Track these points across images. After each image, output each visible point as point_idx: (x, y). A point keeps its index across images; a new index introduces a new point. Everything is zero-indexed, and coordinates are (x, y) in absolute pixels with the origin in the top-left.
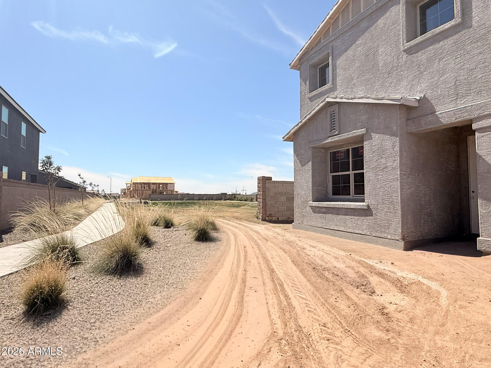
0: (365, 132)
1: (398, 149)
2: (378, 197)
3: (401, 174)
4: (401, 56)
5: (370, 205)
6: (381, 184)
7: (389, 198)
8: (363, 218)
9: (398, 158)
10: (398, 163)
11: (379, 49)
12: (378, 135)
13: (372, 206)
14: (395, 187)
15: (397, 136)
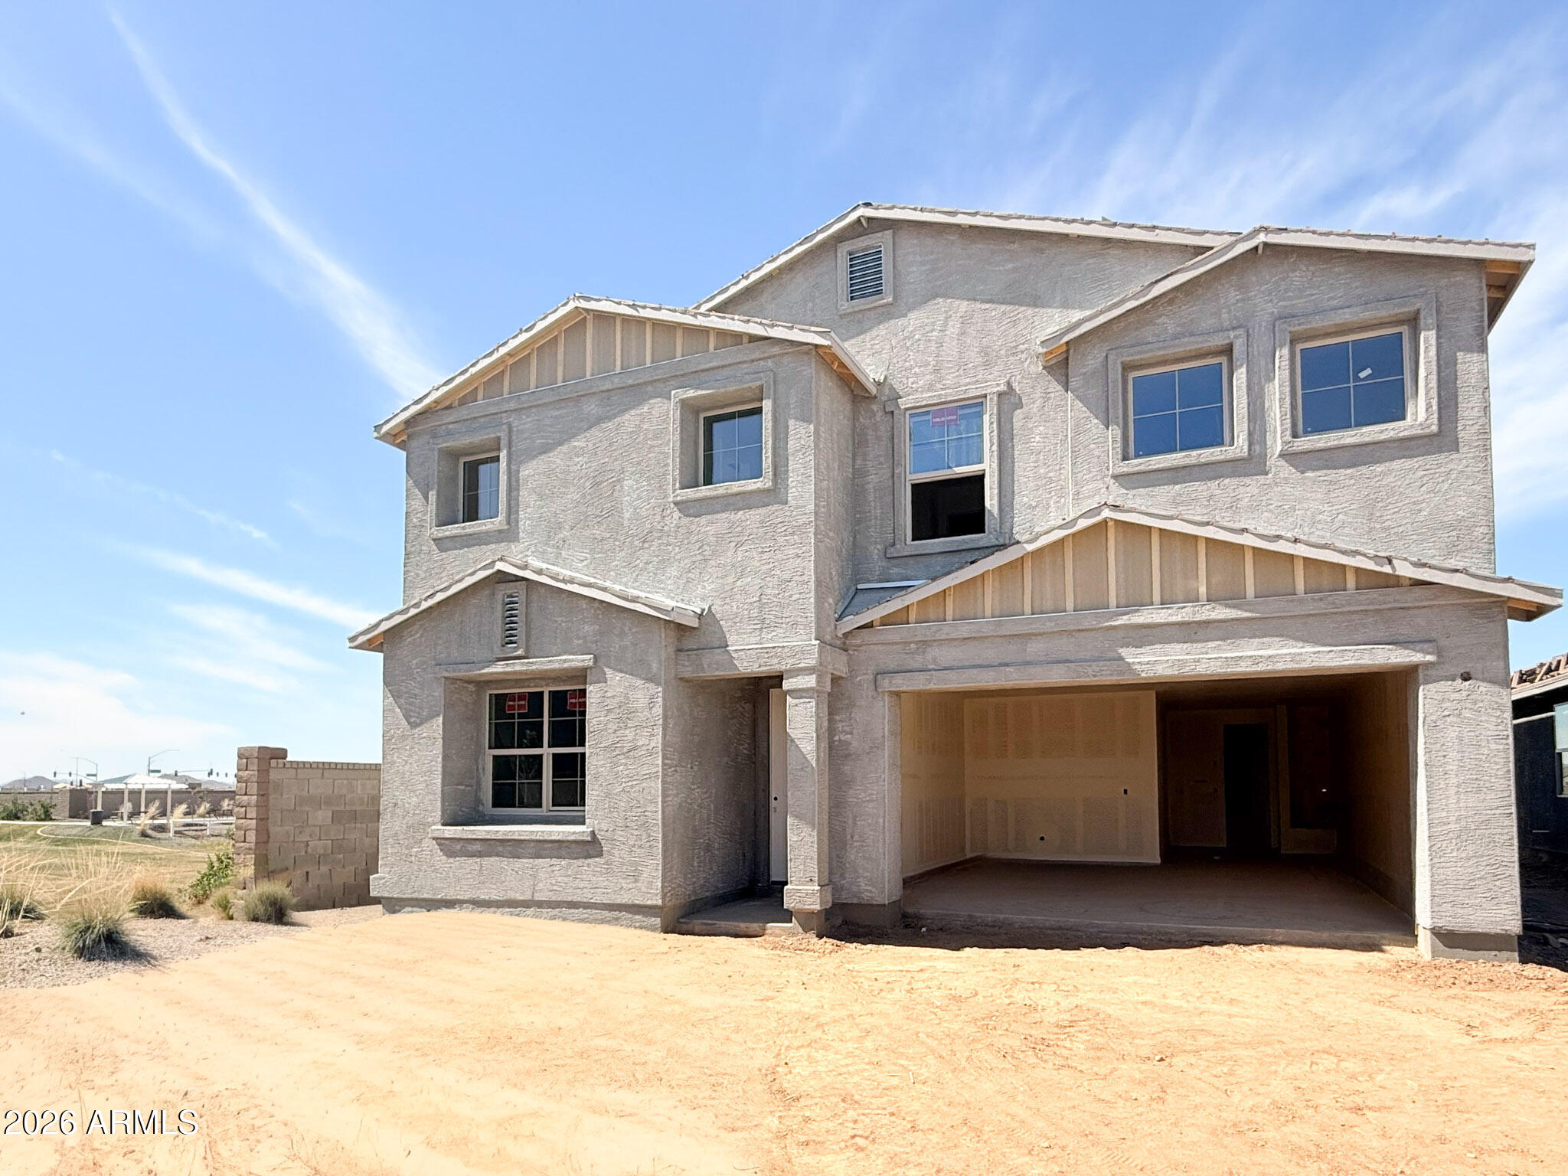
0: (591, 663)
1: (660, 711)
2: (615, 814)
3: (664, 764)
4: (668, 512)
5: (596, 832)
6: (624, 785)
7: (639, 816)
8: (580, 862)
9: (659, 731)
10: (660, 741)
11: (624, 480)
12: (620, 675)
13: (602, 833)
14: (653, 791)
15: (658, 684)
